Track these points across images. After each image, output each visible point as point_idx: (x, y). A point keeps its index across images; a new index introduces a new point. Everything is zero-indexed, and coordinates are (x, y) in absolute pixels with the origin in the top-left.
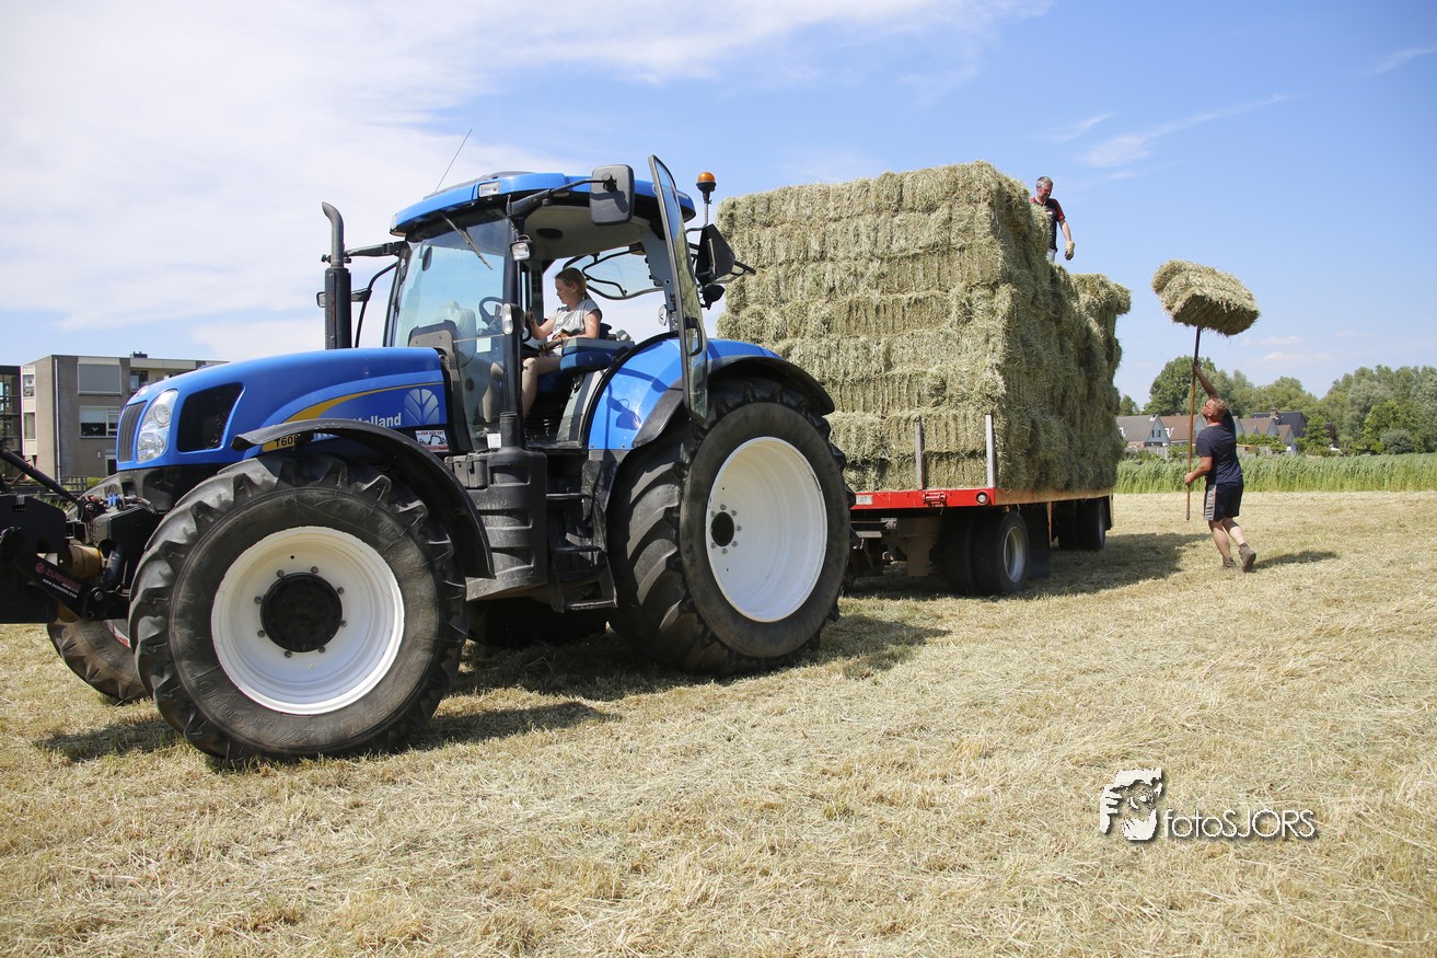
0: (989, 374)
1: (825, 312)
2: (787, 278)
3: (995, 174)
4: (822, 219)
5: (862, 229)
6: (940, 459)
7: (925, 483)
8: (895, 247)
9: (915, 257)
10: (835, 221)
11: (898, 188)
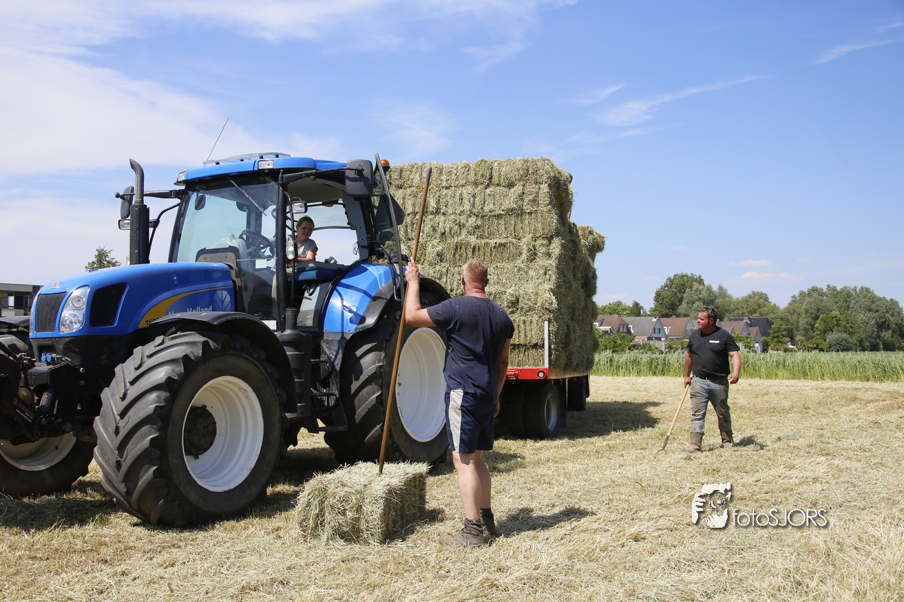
0: (547, 295)
1: (439, 248)
3: (552, 166)
4: (438, 187)
5: (465, 195)
8: (487, 209)
9: (499, 216)
10: (447, 188)
11: (489, 170)
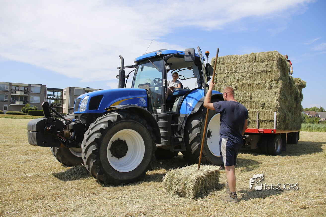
0: (276, 102)
1: (236, 85)
2: (227, 77)
3: (279, 54)
4: (236, 63)
5: (246, 66)
6: (263, 122)
7: (259, 127)
8: (254, 71)
9: (258, 73)
10: (239, 64)
11: (255, 56)
